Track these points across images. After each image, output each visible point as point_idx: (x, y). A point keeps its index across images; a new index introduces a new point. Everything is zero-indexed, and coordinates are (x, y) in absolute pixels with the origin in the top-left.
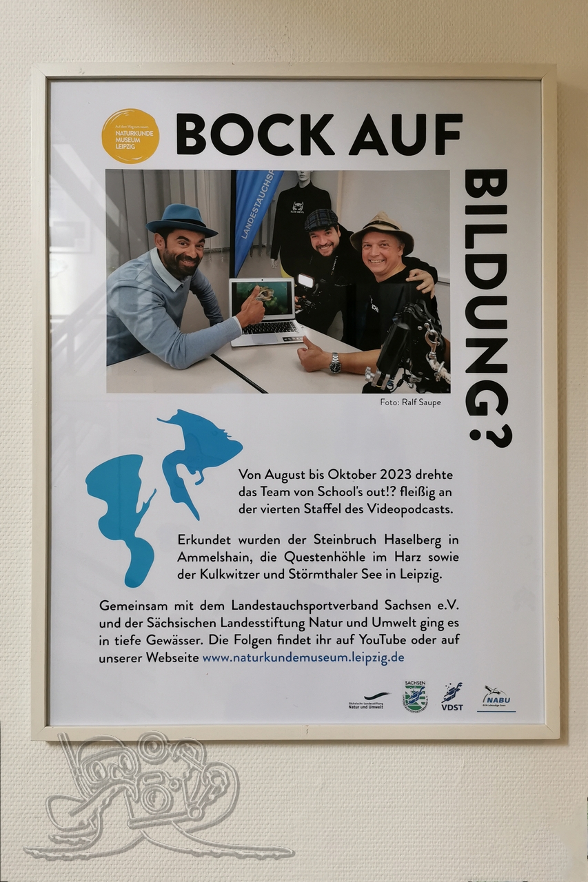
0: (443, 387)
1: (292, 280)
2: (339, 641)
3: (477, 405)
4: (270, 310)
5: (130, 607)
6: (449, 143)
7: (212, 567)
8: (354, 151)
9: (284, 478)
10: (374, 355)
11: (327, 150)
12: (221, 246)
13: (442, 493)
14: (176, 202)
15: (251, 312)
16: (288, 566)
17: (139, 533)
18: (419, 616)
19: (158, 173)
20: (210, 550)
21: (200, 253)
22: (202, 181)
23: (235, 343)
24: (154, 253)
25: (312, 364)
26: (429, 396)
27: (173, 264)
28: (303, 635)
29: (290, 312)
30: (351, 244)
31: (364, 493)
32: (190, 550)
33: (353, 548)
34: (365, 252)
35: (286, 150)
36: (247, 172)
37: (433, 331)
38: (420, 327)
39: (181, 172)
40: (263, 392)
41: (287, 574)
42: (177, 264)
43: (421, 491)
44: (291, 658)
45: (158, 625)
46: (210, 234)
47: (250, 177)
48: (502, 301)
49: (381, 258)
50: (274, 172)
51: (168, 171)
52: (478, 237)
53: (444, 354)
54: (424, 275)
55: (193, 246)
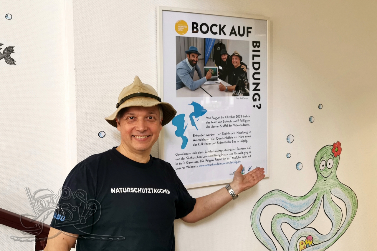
0: (248, 94)
1: (217, 67)
2: (228, 159)
3: (255, 99)
4: (213, 75)
5: (183, 154)
6: (249, 34)
7: (200, 142)
8: (230, 35)
9: (216, 118)
10: (234, 87)
11: (225, 34)
12: (202, 58)
13: (248, 121)
14: (192, 46)
15: (209, 75)
16: (217, 141)
17: (184, 135)
18: (243, 151)
19: (188, 38)
20: (200, 138)
21: (197, 60)
22: (198, 40)
23: (205, 84)
24: (187, 59)
25: (222, 89)
26: (245, 97)
27: (191, 62)
28: (220, 158)
29: (217, 76)
30: (230, 58)
31: (233, 121)
32: (196, 138)
33: (230, 135)
34: (233, 60)
35: (216, 33)
36: (208, 39)
37: (246, 81)
38: (243, 80)
39: (193, 38)
40: (211, 96)
41: (217, 143)
42: (192, 62)
43: (244, 120)
44: (218, 164)
45: (189, 158)
46: (200, 54)
47: (209, 39)
48: (259, 73)
49: (236, 62)
50: (214, 39)
51: (190, 37)
52: (255, 58)
53: (248, 87)
54: (244, 67)
55: (196, 58)
